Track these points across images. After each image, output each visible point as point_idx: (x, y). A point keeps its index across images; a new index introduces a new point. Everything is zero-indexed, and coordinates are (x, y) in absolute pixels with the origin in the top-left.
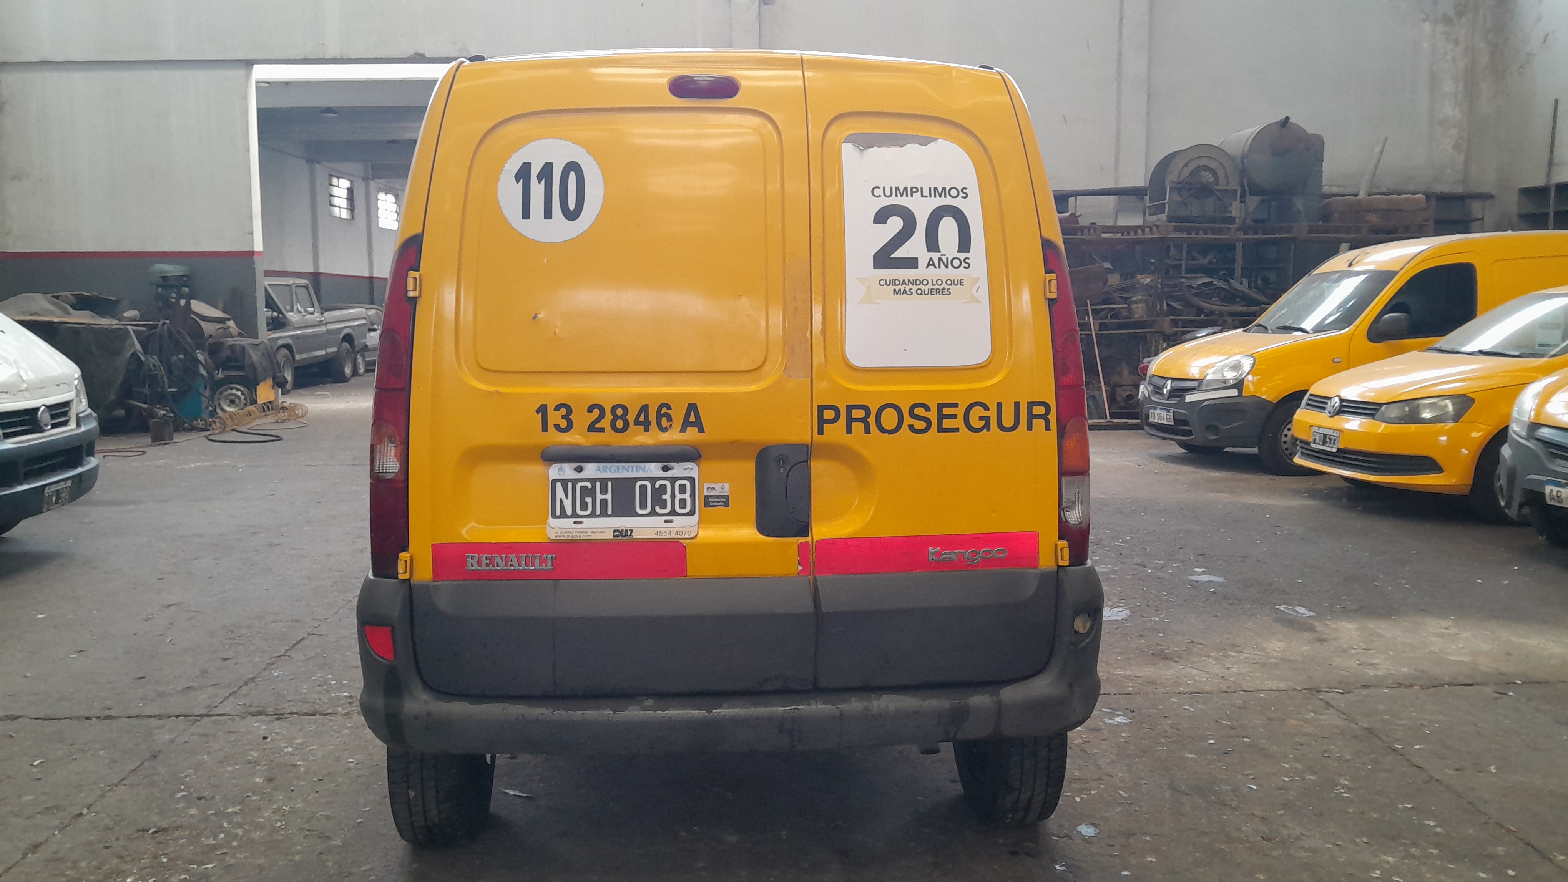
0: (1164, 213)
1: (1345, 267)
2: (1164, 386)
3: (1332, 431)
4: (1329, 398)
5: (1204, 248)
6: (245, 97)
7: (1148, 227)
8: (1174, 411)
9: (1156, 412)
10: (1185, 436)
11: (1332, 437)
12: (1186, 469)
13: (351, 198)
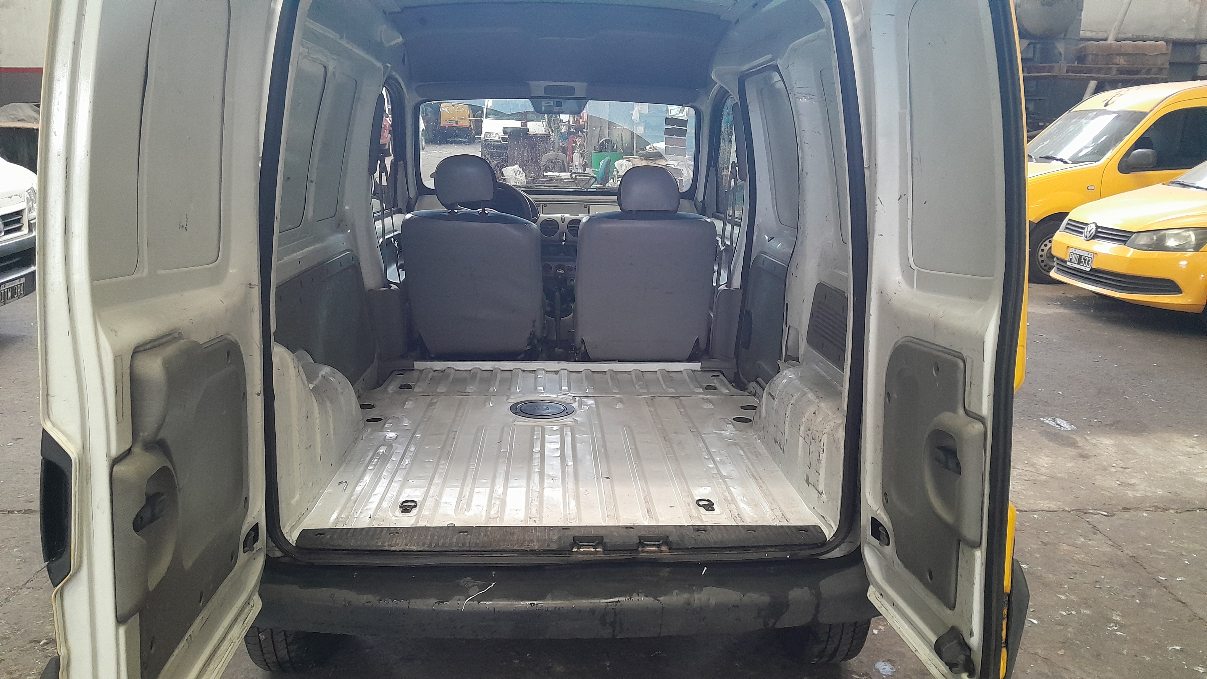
1: (1102, 107)
3: (1087, 253)
4: (1087, 224)
11: (1087, 258)
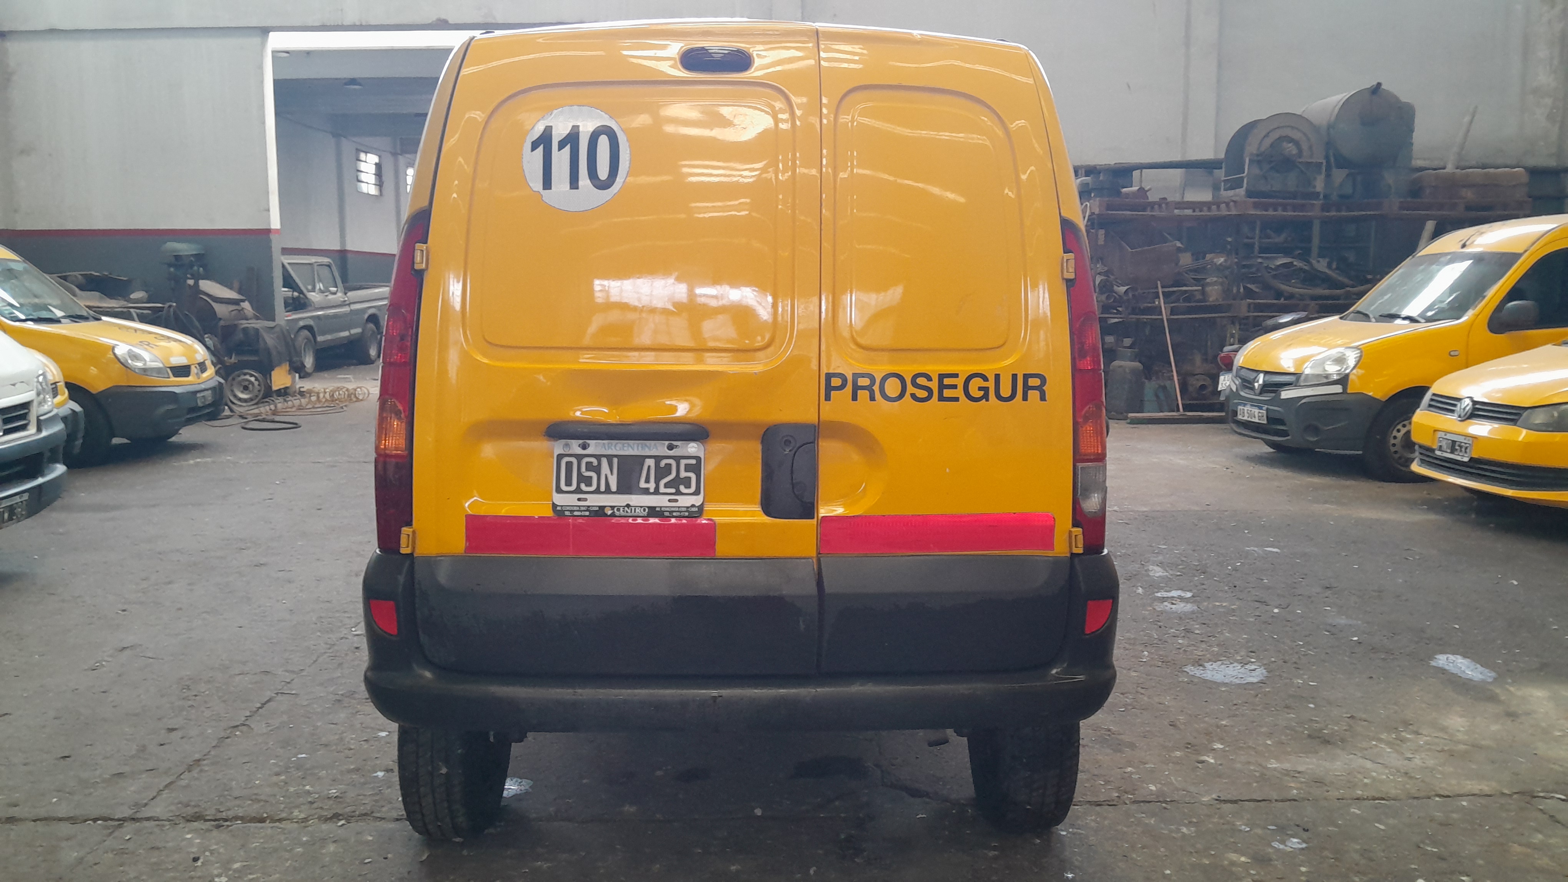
0: (1242, 187)
1: (1456, 248)
2: (1255, 380)
3: (1463, 437)
4: (1459, 400)
5: (1280, 226)
6: (260, 67)
7: (1222, 203)
8: (1267, 409)
9: (1246, 409)
10: (1279, 436)
11: (1463, 444)
12: (1281, 473)
13: (379, 173)
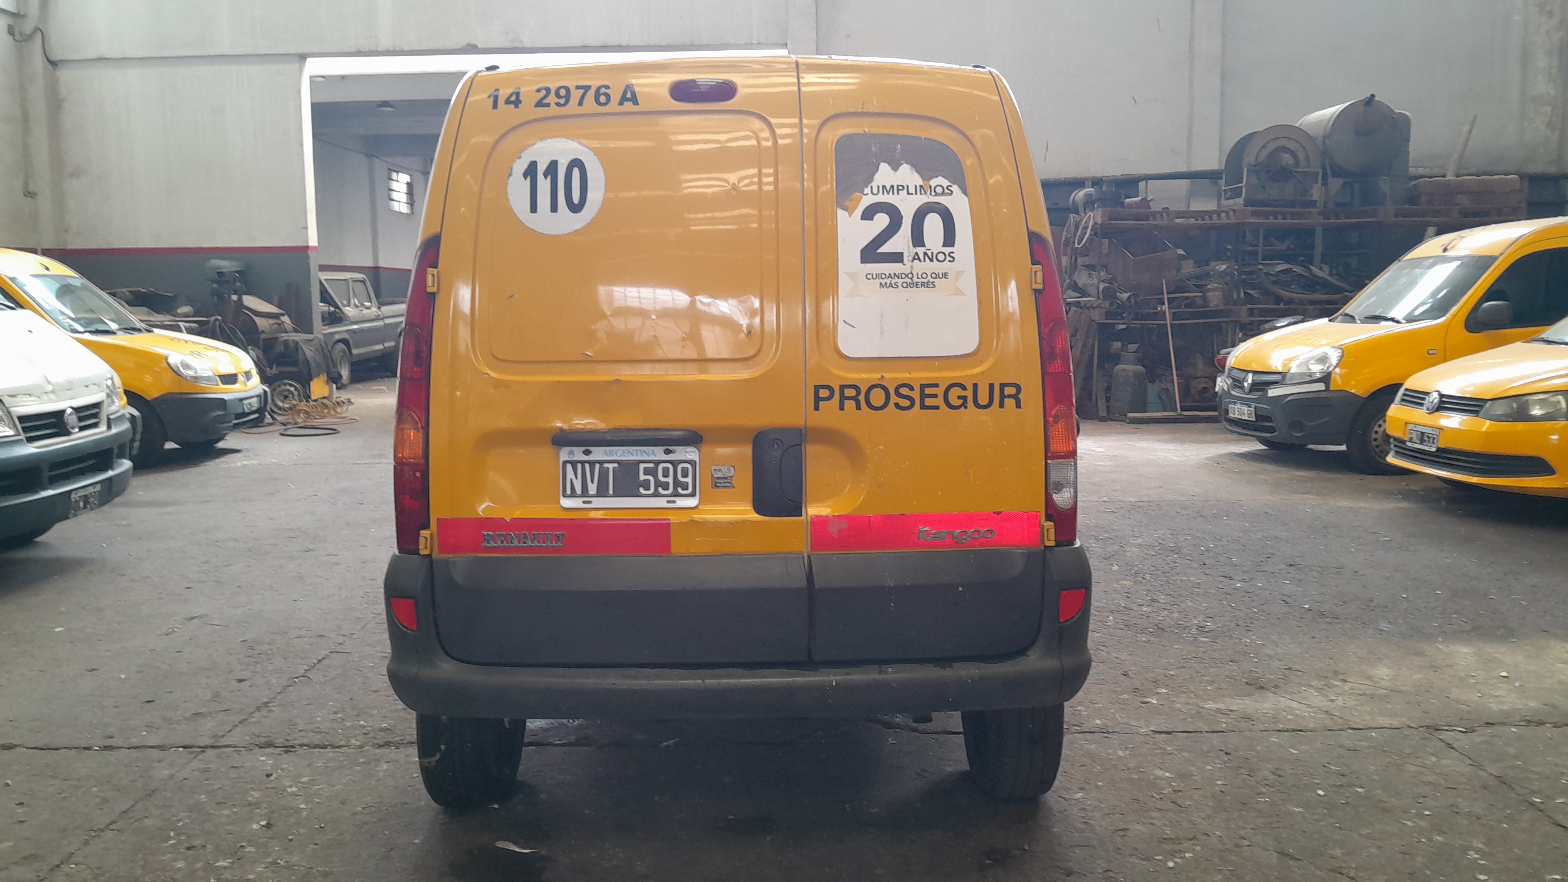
0: (1241, 197)
1: (1439, 252)
2: (1245, 379)
3: (1431, 429)
4: (1427, 394)
5: (1283, 234)
6: (299, 92)
7: (1223, 212)
8: (1256, 407)
9: (1236, 407)
10: (1267, 433)
11: (1431, 435)
12: (1269, 467)
13: (410, 192)
